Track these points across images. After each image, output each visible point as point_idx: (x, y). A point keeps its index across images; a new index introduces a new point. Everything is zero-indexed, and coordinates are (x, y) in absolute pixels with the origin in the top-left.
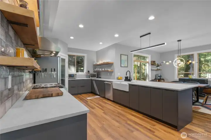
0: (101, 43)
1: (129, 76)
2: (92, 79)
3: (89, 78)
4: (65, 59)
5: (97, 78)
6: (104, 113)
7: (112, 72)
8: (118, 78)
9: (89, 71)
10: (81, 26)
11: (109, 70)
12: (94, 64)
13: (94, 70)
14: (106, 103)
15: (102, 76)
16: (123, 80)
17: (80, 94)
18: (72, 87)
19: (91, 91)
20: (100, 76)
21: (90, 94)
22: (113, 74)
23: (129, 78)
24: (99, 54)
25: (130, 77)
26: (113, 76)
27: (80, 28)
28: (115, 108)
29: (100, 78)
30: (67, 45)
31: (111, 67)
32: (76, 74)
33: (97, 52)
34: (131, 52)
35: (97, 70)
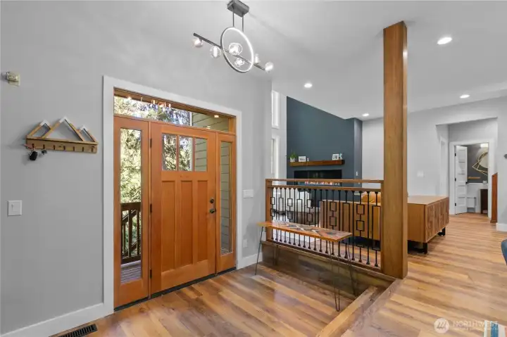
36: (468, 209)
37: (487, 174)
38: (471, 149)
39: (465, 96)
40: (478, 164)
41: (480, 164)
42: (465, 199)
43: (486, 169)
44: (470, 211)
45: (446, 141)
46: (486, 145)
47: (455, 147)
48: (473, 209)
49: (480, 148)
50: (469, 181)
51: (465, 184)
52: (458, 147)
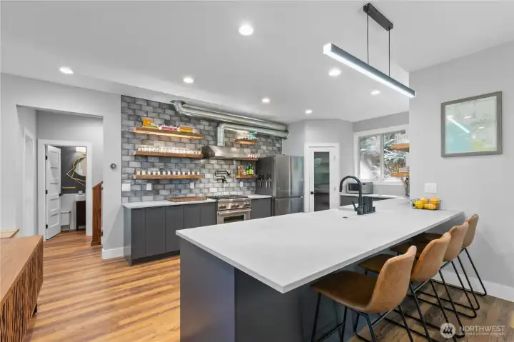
36: (62, 227)
37: (85, 183)
38: (66, 152)
39: (66, 70)
40: (73, 171)
41: (76, 171)
42: (58, 216)
43: (84, 178)
44: (64, 230)
45: (32, 137)
46: (83, 150)
47: (46, 147)
48: (68, 226)
49: (75, 151)
50: (63, 192)
51: (58, 197)
52: (50, 148)
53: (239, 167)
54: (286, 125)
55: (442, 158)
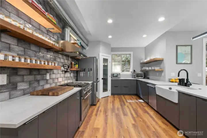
0: (145, 36)
1: (186, 78)
2: (137, 80)
3: (135, 78)
4: (107, 59)
5: (144, 78)
6: (133, 124)
7: (161, 72)
8: (171, 80)
9: (134, 71)
10: (110, 21)
11: (157, 68)
12: (142, 62)
13: (141, 69)
14: (146, 112)
15: (150, 77)
16: (177, 84)
17: (124, 95)
18: (115, 87)
19: (136, 93)
20: (148, 76)
21: (134, 97)
22: (163, 74)
23: (185, 82)
24: (148, 49)
25: (187, 80)
26: (163, 76)
27: (110, 24)
28: (154, 123)
29: (148, 78)
30: (110, 45)
31: (161, 64)
32: (120, 74)
33: (146, 48)
34: (193, 38)
35: (144, 69)
53: (73, 63)
54: (88, 41)
55: (176, 64)
